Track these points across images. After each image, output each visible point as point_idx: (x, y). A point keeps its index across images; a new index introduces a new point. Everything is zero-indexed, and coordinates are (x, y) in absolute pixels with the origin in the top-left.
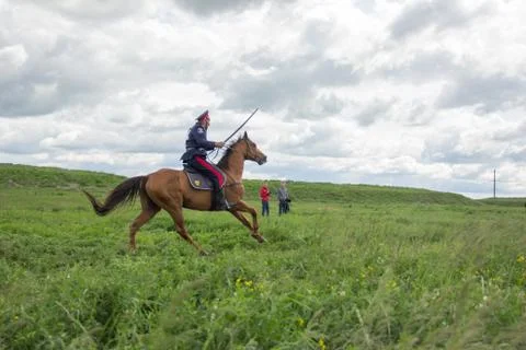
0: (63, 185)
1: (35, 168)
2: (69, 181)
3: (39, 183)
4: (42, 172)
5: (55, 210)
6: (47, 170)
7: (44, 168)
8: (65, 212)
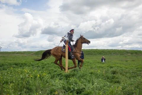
0: (126, 54)
1: (118, 50)
2: (128, 53)
3: (120, 54)
4: (120, 51)
5: (126, 61)
6: (122, 50)
7: (121, 50)
8: (129, 62)
